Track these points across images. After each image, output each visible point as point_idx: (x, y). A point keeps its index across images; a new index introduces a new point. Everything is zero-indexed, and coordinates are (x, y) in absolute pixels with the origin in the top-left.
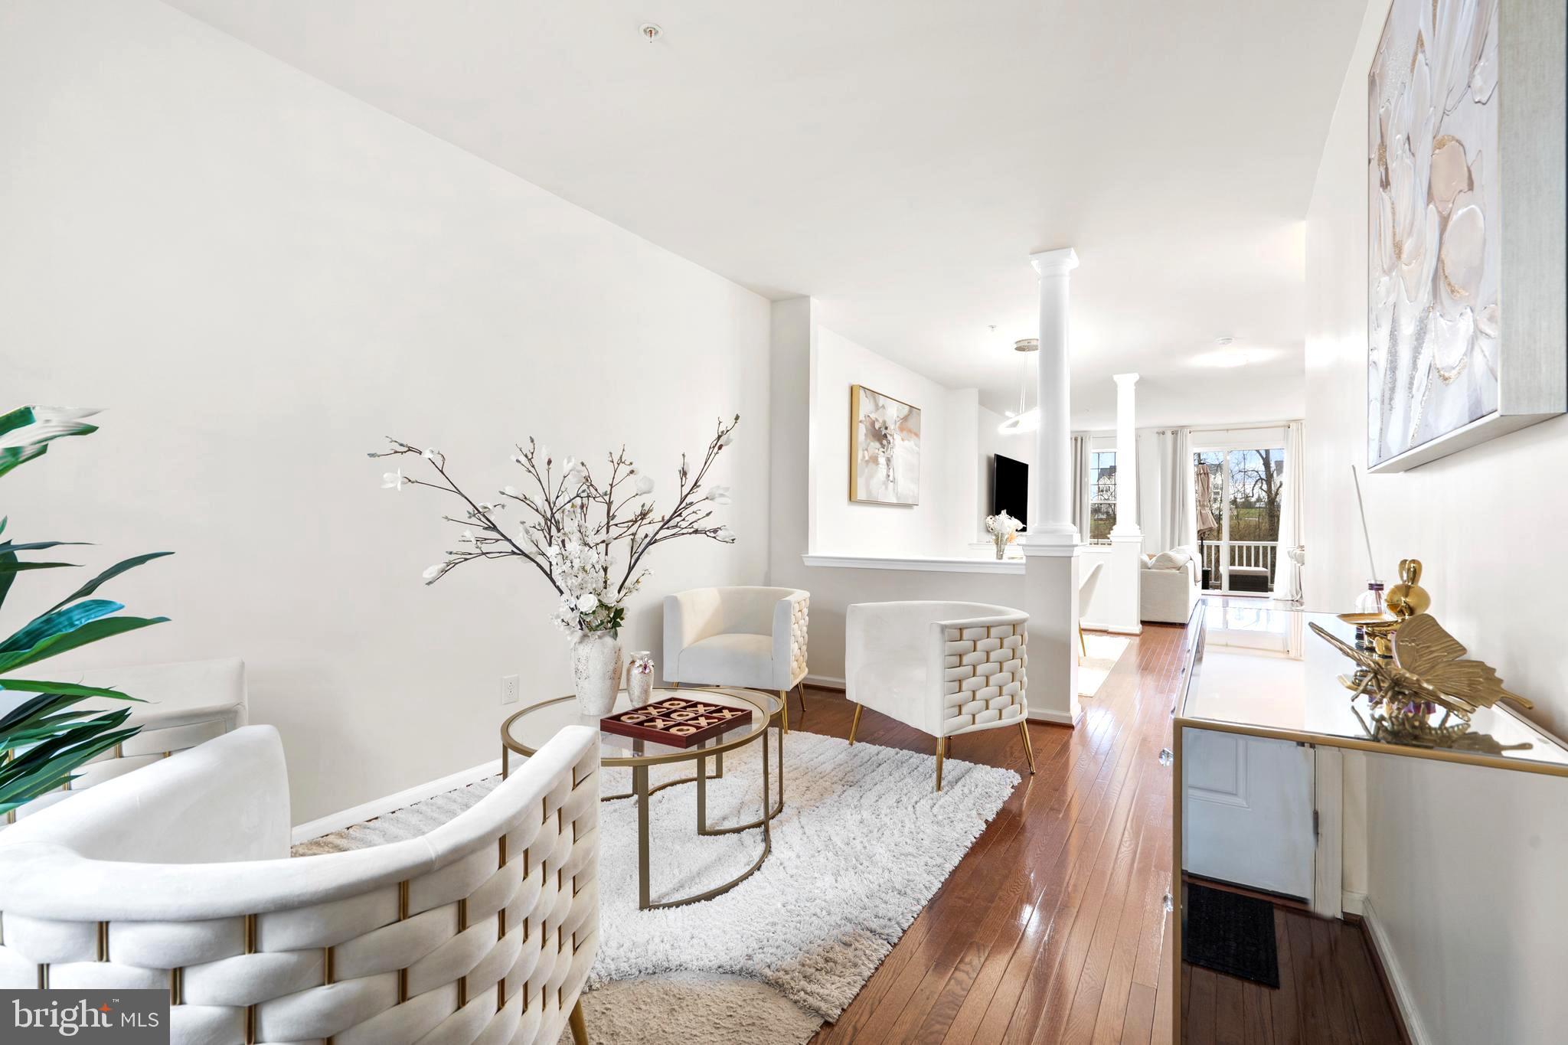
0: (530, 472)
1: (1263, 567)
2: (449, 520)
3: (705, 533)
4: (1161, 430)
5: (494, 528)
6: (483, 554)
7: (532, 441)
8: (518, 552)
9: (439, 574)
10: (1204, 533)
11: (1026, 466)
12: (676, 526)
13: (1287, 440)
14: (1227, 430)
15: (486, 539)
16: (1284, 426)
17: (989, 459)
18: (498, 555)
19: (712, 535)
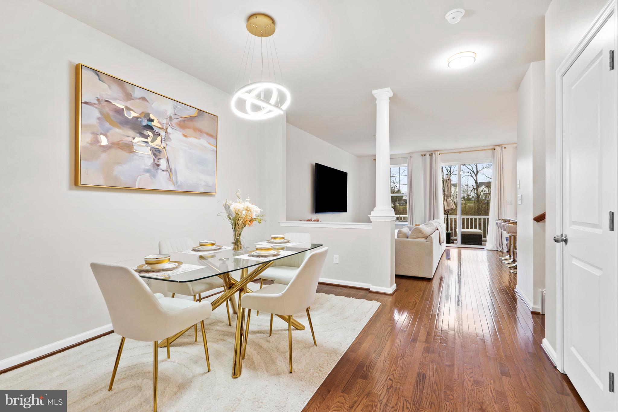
1: (479, 229)
4: (424, 153)
10: (448, 211)
11: (346, 174)
13: (494, 157)
14: (460, 152)
16: (492, 149)
17: (312, 165)
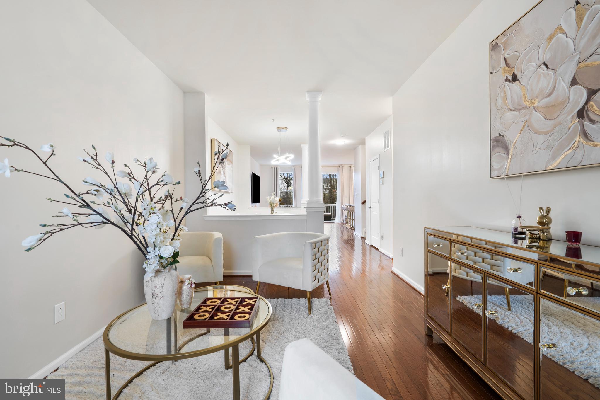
0: (97, 168)
1: (329, 213)
2: (52, 201)
3: (221, 206)
5: (88, 206)
6: (79, 224)
7: (94, 148)
8: (106, 221)
9: (37, 242)
12: (203, 202)
13: (339, 171)
15: (79, 214)
16: (338, 167)
18: (91, 225)
19: (225, 206)
